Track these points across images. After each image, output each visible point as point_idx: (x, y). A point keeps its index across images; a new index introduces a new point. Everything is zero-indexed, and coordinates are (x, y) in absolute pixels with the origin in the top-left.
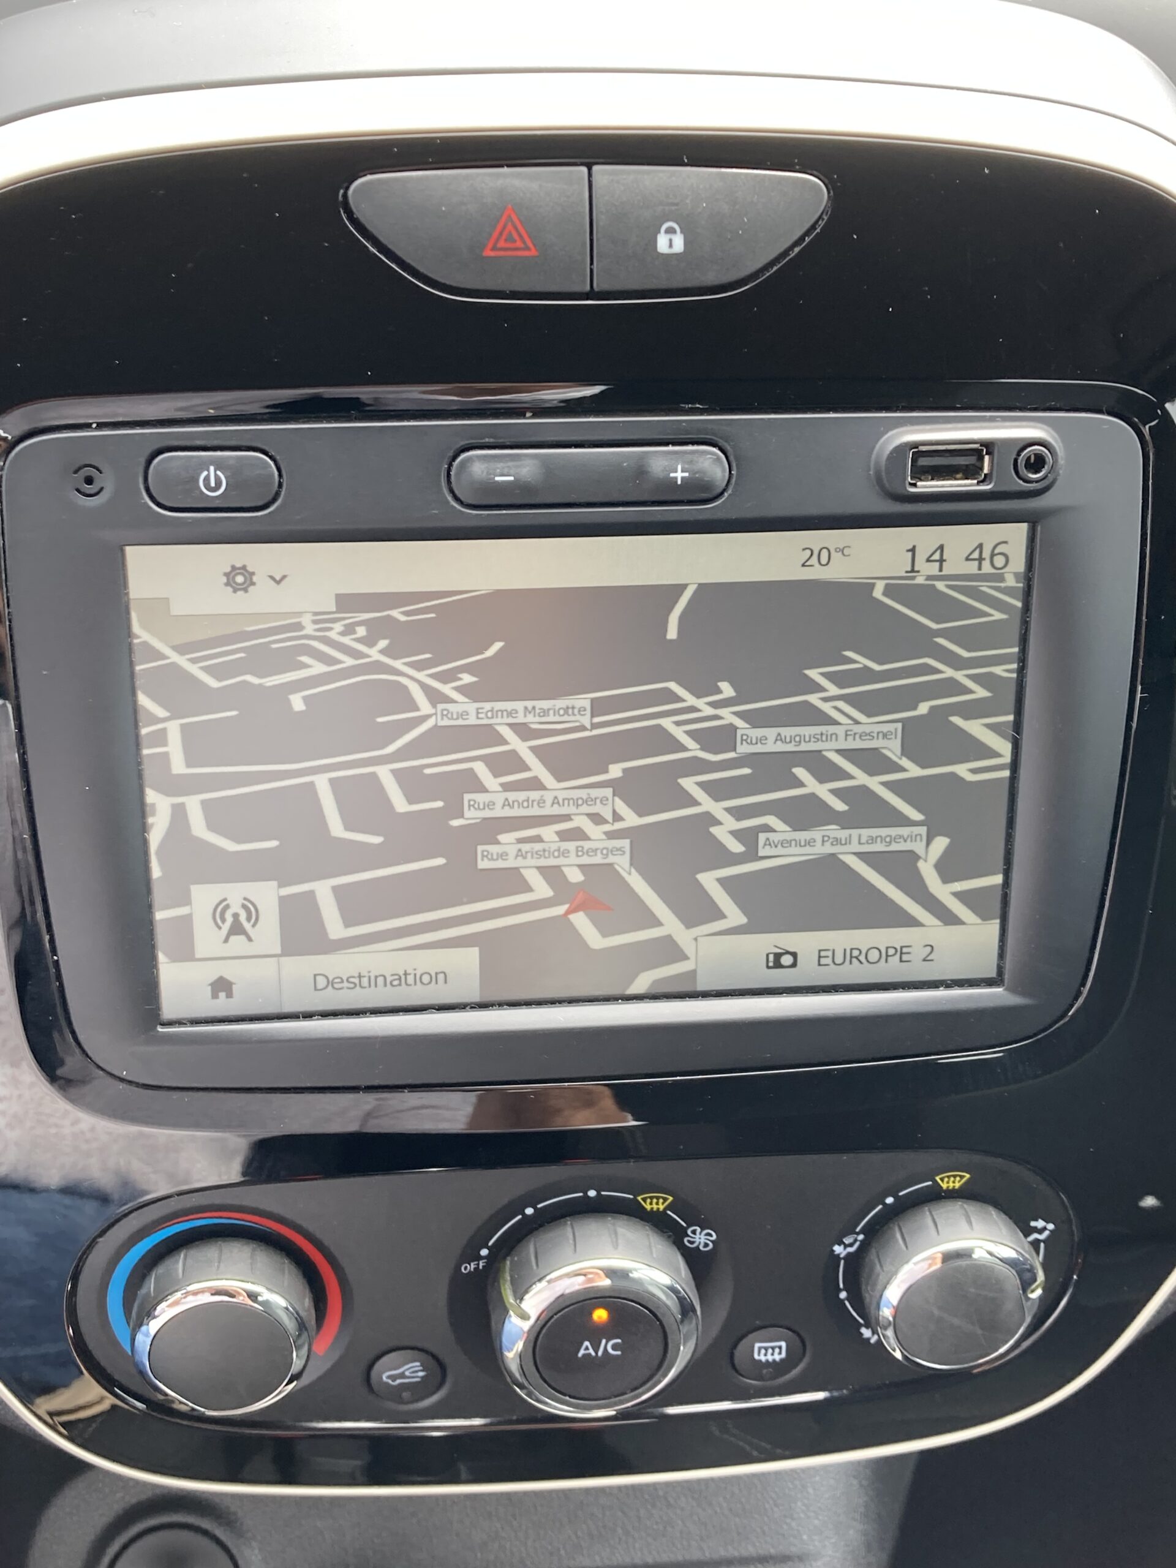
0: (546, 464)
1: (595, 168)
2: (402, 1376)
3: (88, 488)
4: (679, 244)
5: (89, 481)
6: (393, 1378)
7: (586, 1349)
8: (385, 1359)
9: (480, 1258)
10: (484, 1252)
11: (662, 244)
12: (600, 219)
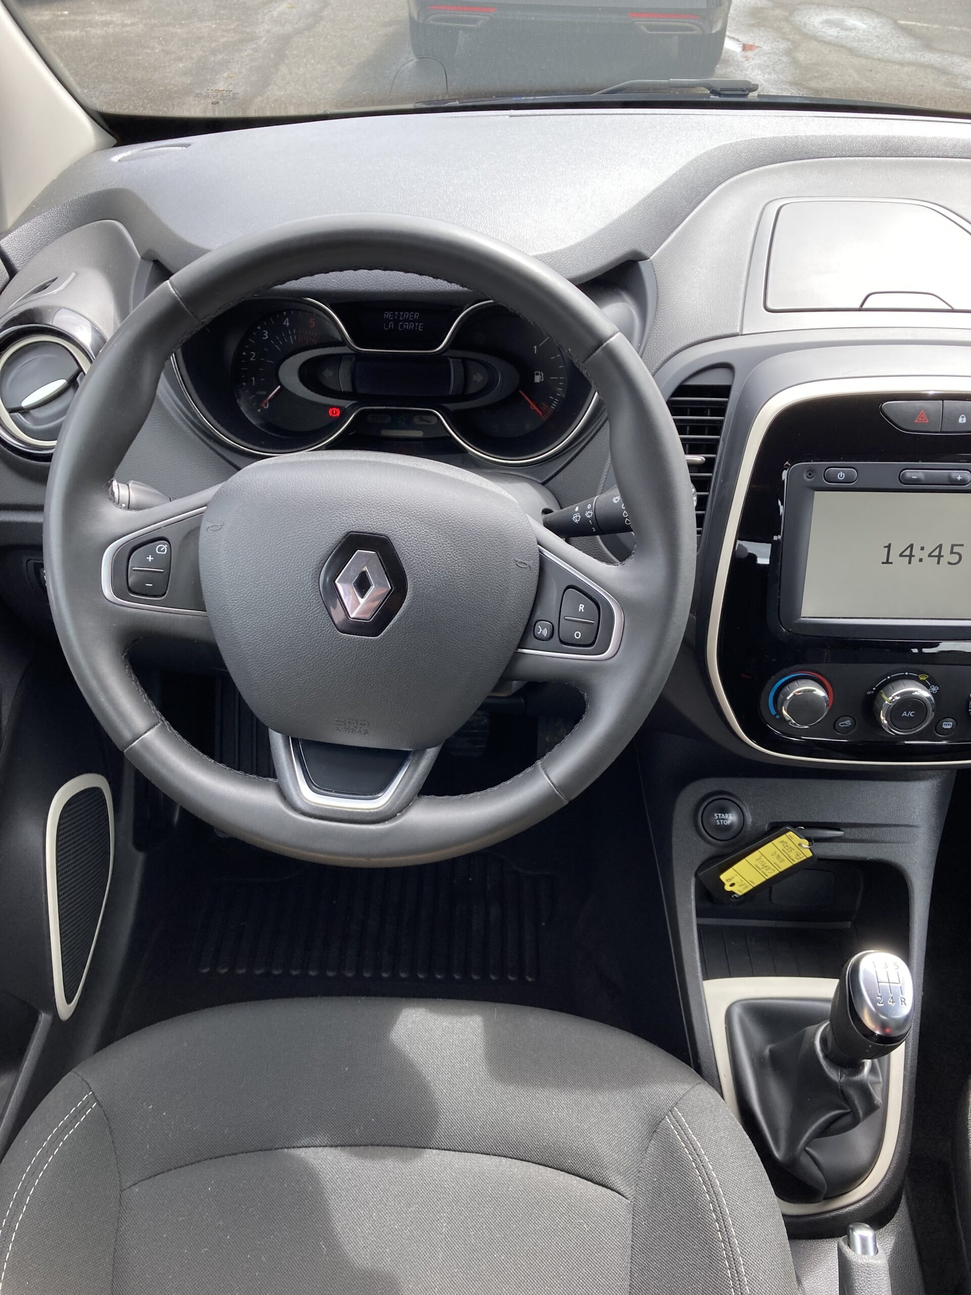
0: (926, 474)
1: (945, 401)
2: (845, 724)
3: (810, 476)
4: (965, 420)
5: (810, 474)
6: (842, 724)
7: (905, 714)
8: (842, 718)
9: (872, 690)
10: (874, 689)
11: (960, 421)
12: (945, 414)
